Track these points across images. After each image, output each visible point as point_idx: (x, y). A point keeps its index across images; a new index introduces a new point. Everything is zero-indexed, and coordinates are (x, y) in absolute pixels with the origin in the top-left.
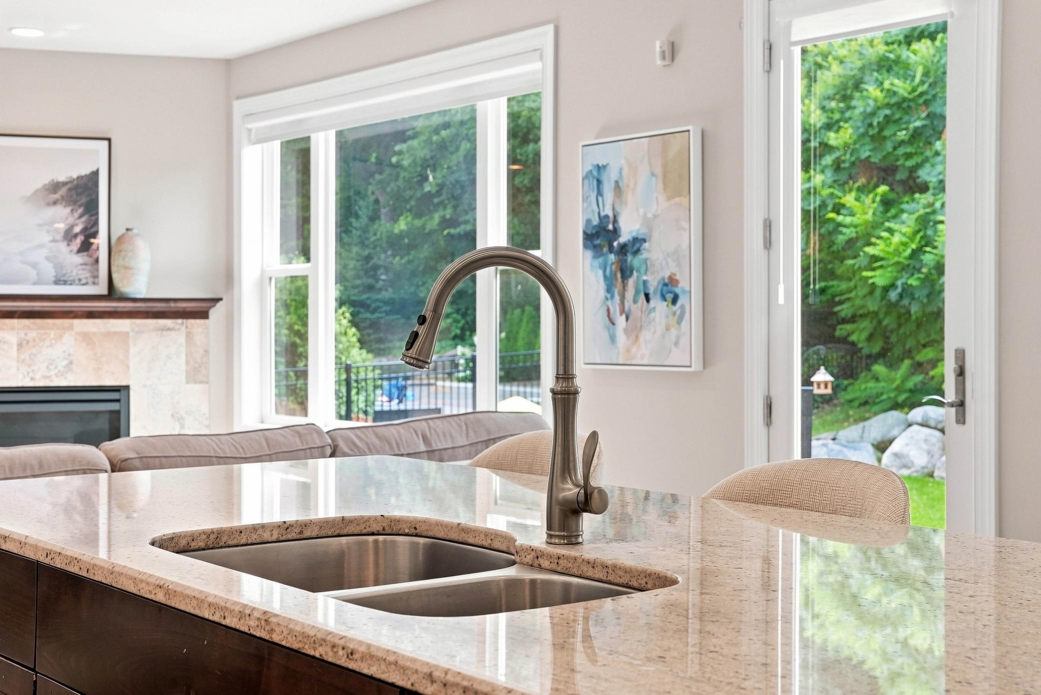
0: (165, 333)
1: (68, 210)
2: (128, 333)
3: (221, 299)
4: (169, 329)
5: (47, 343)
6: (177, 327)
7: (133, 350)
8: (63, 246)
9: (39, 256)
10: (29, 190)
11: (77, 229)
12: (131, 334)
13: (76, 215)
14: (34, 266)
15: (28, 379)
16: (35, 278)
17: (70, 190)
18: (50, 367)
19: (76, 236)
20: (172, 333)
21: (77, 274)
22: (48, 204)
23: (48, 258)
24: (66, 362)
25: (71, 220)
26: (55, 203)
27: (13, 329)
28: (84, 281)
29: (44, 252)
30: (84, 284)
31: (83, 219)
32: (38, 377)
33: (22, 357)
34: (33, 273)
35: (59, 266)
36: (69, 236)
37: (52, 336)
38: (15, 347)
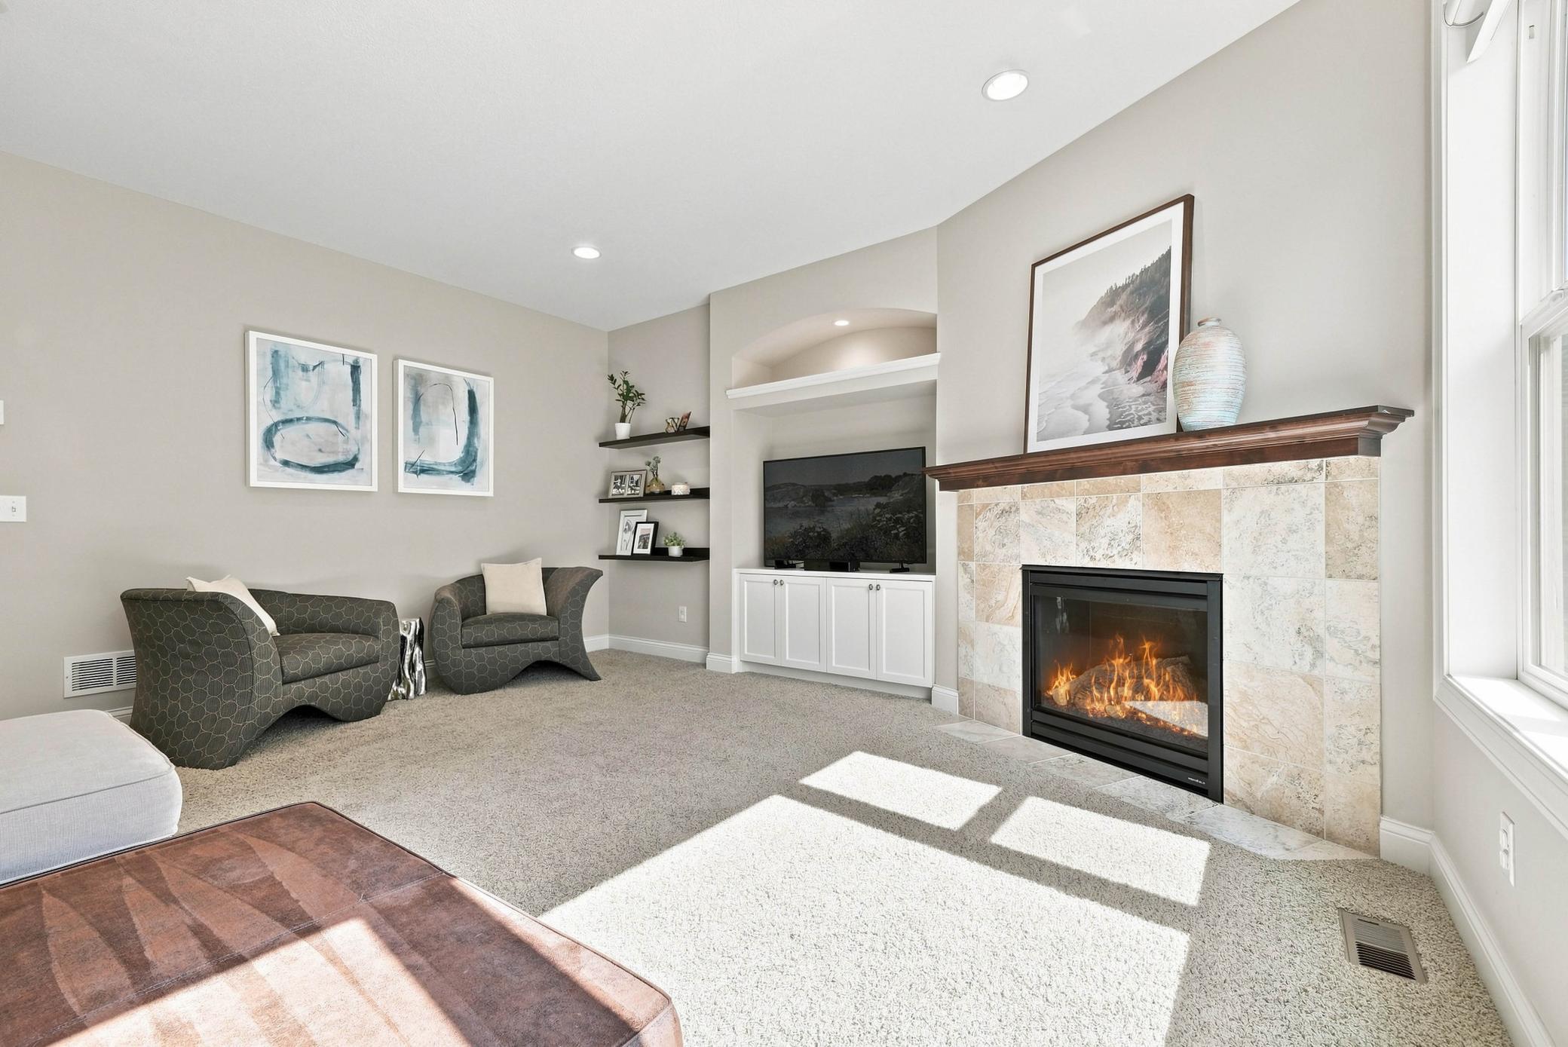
0: (1283, 487)
1: (1128, 322)
2: (1218, 491)
3: (1411, 413)
4: (1293, 481)
5: (1109, 511)
6: (1309, 476)
7: (1226, 518)
8: (1119, 376)
9: (1092, 395)
10: (1083, 313)
11: (1139, 346)
12: (1225, 493)
13: (1137, 326)
14: (1085, 409)
15: (1087, 559)
16: (1086, 424)
17: (1132, 293)
18: (1112, 542)
19: (1137, 356)
20: (1298, 487)
21: (1137, 411)
22: (1105, 323)
23: (1101, 396)
24: (1131, 536)
25: (1131, 336)
26: (1112, 319)
27: (1071, 494)
28: (1146, 419)
29: (1097, 389)
30: (1145, 424)
31: (1147, 329)
32: (1098, 556)
33: (1082, 530)
34: (1083, 420)
35: (1114, 403)
36: (1128, 359)
37: (1114, 501)
38: (1074, 517)
